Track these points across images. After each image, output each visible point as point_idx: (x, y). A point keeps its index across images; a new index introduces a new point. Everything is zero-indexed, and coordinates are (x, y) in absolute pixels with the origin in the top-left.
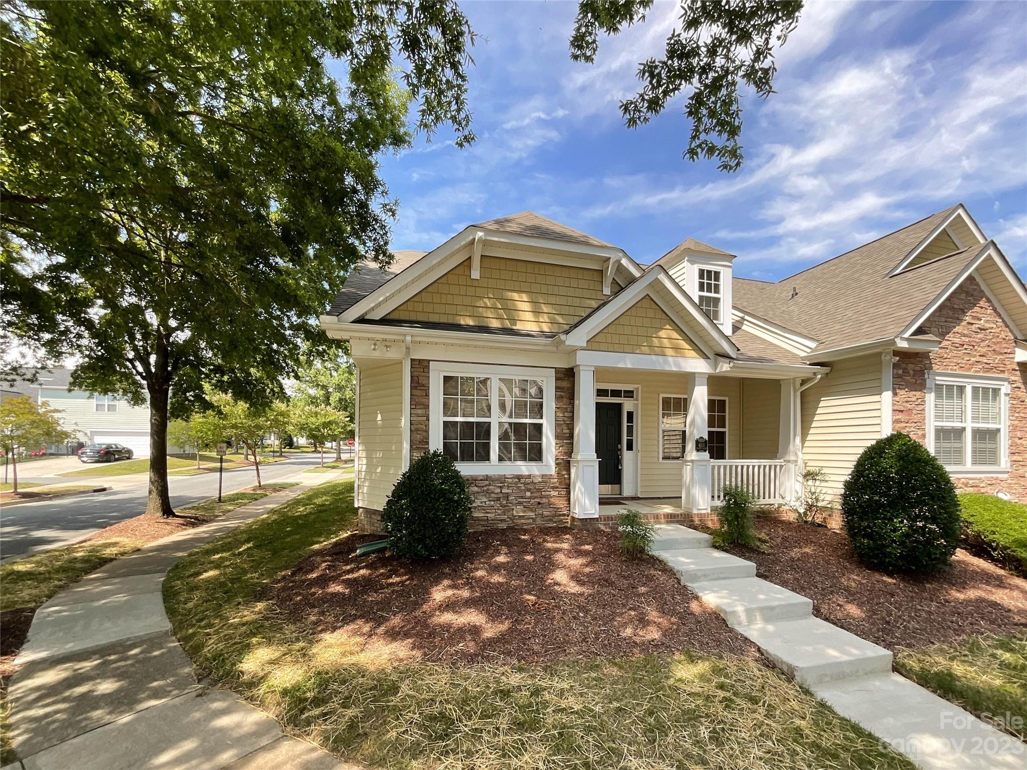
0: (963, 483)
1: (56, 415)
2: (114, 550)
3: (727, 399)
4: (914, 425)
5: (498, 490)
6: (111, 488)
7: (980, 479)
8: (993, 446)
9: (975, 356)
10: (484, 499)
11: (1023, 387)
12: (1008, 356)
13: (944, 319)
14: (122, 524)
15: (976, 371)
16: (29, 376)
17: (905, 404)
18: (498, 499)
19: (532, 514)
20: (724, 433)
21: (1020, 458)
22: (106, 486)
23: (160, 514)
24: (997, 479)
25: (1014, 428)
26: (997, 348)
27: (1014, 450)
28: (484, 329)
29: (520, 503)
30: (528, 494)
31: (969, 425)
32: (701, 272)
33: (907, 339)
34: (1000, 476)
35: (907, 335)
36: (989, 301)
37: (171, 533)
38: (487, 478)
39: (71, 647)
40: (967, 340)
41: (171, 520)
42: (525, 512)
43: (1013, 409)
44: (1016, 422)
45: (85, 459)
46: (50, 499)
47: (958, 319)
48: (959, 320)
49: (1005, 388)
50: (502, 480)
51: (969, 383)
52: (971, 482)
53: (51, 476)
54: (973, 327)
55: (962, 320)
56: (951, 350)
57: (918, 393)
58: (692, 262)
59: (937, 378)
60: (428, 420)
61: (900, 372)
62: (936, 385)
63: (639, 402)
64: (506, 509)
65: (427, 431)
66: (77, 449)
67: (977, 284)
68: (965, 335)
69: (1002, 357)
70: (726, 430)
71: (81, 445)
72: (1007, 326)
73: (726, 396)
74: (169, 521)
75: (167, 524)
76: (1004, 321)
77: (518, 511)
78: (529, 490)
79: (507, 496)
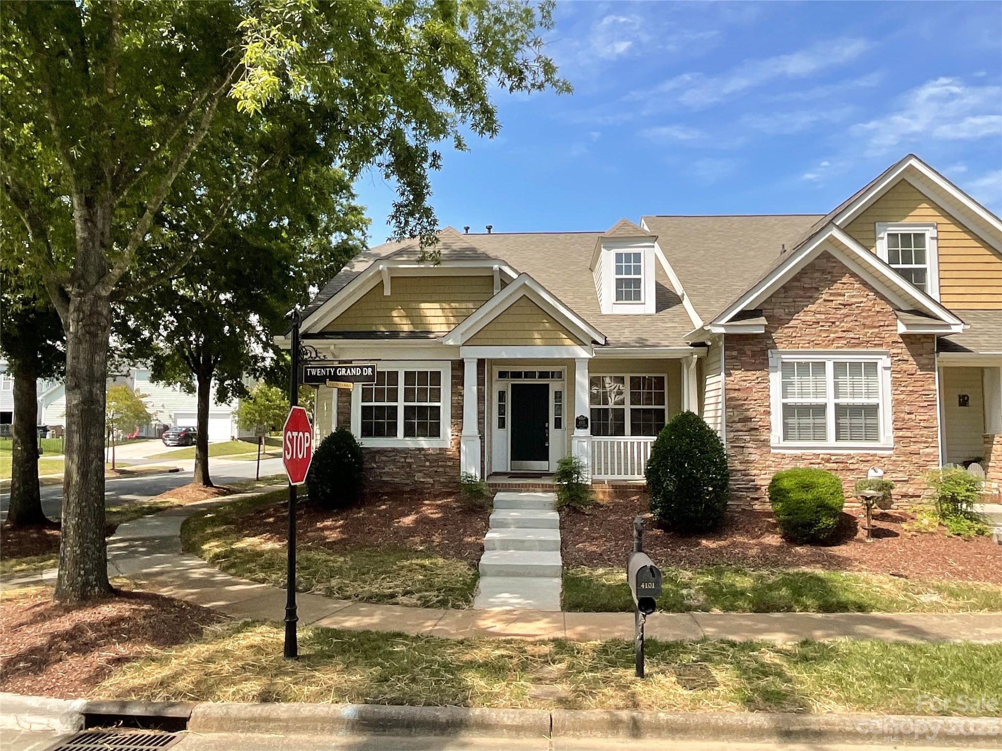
0: (822, 459)
1: (144, 400)
2: (167, 505)
3: (665, 375)
4: (753, 402)
5: (403, 460)
6: (182, 470)
7: (850, 455)
8: (874, 422)
9: (836, 332)
10: (392, 467)
11: (911, 359)
12: (885, 328)
13: (791, 300)
14: (177, 490)
15: (837, 347)
16: (125, 373)
17: (742, 383)
18: (403, 467)
19: (431, 481)
20: (663, 410)
21: (909, 434)
22: (179, 467)
23: (201, 484)
24: (875, 455)
25: (897, 403)
26: (868, 322)
27: (899, 424)
28: (394, 334)
29: (420, 471)
30: (428, 464)
31: (831, 402)
32: (619, 257)
33: (723, 326)
34: (879, 452)
35: (723, 322)
36: (853, 275)
37: (207, 498)
38: (394, 450)
39: (129, 537)
40: (823, 317)
41: (209, 489)
42: (424, 478)
43: (896, 383)
44: (902, 397)
45: (168, 442)
46: (137, 476)
47: (811, 297)
48: (812, 299)
49: (884, 362)
50: (406, 451)
51: (829, 359)
52: (833, 458)
53: (141, 458)
54: (833, 305)
55: (818, 299)
56: (801, 329)
57: (758, 373)
58: (609, 248)
59: (783, 356)
60: (350, 405)
61: (735, 353)
62: (783, 362)
63: (566, 383)
64: (410, 475)
65: (349, 414)
66: (162, 432)
67: (837, 261)
68: (820, 313)
69: (876, 330)
70: (665, 407)
71: (166, 428)
72: (883, 298)
73: (663, 372)
74: (207, 489)
75: (205, 491)
76: (877, 293)
77: (419, 477)
78: (428, 460)
79: (410, 465)
